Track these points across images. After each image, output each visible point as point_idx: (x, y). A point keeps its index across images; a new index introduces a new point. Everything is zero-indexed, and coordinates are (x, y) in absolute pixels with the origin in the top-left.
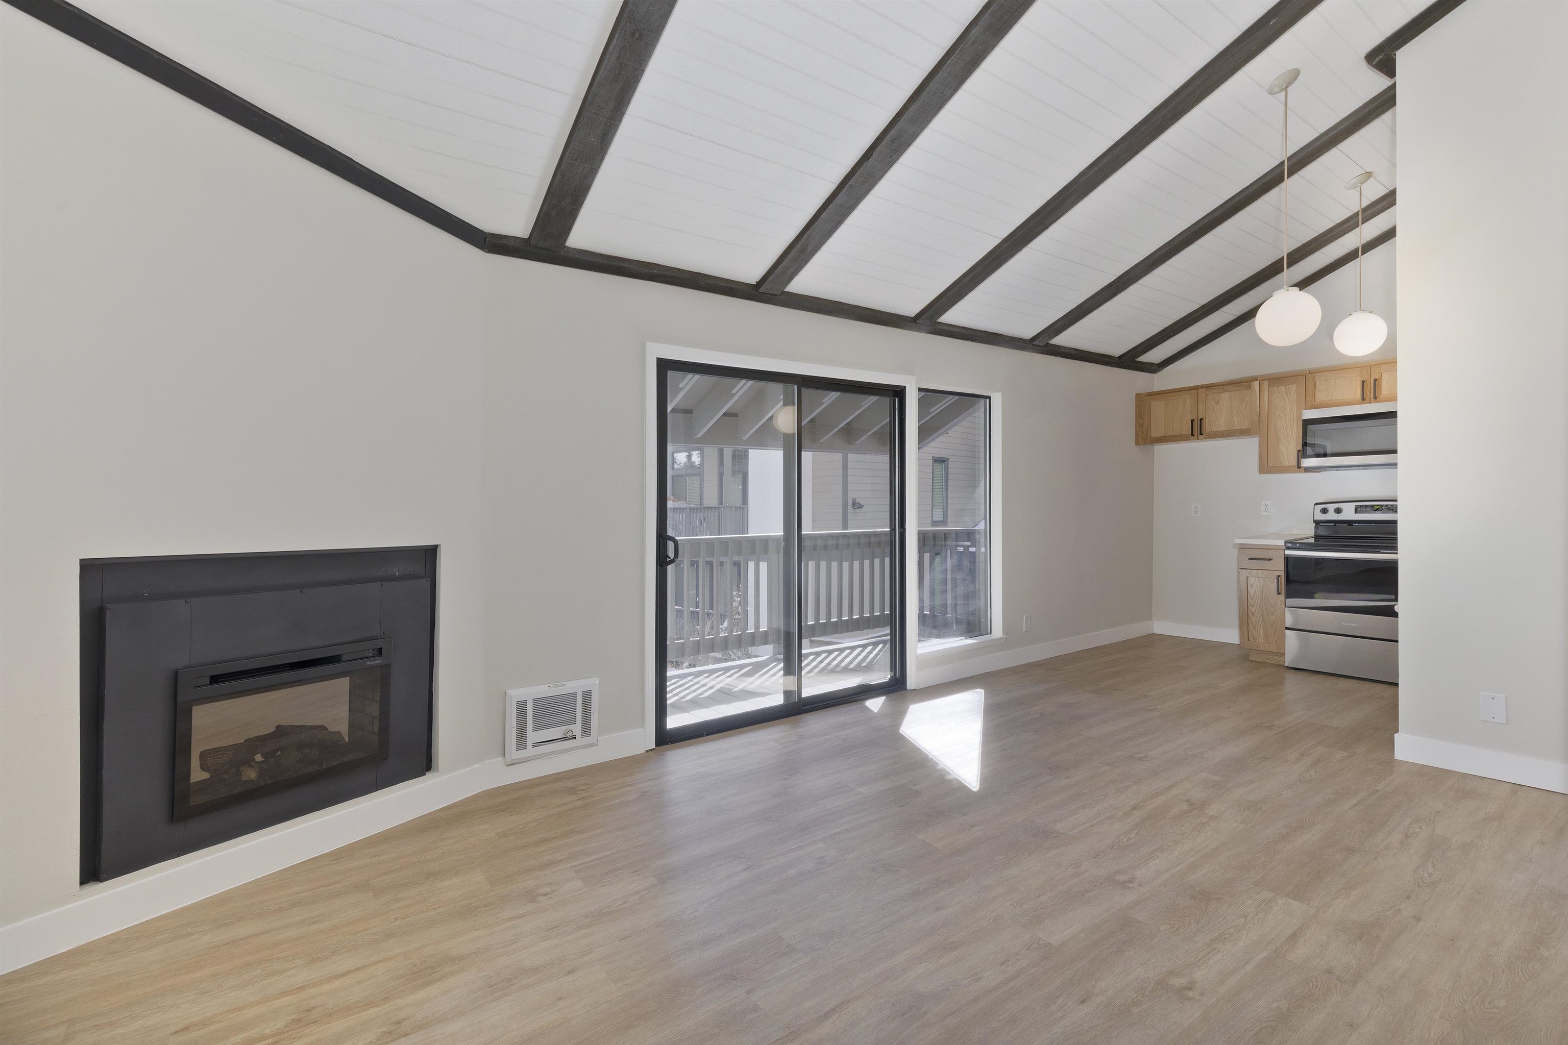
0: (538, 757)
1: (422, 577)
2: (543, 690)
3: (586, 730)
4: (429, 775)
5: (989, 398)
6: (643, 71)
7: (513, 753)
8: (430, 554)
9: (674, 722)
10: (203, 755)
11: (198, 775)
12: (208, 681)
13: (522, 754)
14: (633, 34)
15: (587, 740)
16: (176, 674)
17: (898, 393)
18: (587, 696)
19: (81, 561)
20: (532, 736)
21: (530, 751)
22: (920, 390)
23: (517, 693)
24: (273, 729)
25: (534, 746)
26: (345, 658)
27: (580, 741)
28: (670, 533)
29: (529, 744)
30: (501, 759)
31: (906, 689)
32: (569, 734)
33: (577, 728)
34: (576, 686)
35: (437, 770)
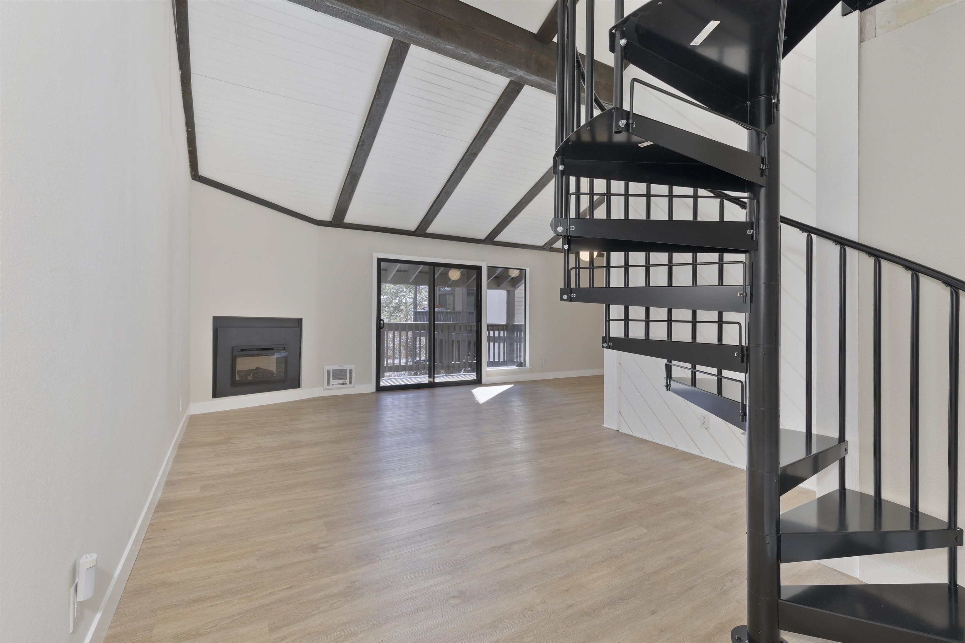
0: (334, 389)
1: (297, 328)
2: (336, 367)
3: (351, 382)
4: (298, 389)
5: (526, 270)
6: (358, 183)
7: (326, 386)
8: (300, 321)
9: (383, 384)
10: (238, 371)
11: (237, 378)
12: (240, 350)
13: (329, 387)
14: (353, 176)
15: (351, 385)
16: (233, 348)
17: (479, 268)
18: (351, 371)
19: (213, 316)
20: (332, 382)
21: (331, 386)
22: (488, 267)
23: (327, 367)
24: (255, 368)
25: (333, 385)
26: (275, 349)
27: (348, 385)
28: (382, 318)
29: (331, 384)
30: (322, 388)
31: (481, 383)
32: (345, 382)
33: (347, 381)
34: (347, 367)
35: (302, 387)
